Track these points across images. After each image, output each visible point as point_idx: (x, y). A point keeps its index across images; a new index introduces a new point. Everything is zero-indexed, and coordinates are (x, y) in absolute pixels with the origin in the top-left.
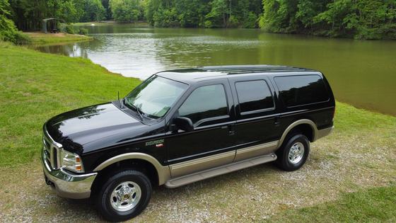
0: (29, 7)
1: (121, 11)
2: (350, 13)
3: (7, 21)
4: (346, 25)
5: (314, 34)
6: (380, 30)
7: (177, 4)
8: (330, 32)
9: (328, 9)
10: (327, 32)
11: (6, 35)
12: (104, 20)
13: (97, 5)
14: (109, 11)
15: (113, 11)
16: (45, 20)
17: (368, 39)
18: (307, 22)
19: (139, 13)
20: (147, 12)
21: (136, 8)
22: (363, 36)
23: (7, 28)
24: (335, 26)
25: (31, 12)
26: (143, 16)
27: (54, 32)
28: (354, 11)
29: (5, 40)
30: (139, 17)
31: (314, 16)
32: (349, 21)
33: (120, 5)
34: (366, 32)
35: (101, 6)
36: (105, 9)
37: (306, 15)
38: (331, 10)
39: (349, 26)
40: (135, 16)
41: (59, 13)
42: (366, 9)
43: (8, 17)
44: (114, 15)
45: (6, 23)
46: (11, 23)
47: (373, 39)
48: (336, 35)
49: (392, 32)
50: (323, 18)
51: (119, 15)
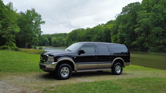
0: (21, 39)
1: (56, 42)
2: (145, 42)
3: (13, 43)
4: (144, 46)
5: (132, 50)
6: (158, 48)
7: (77, 39)
8: (138, 49)
9: (136, 40)
10: (137, 49)
11: (12, 48)
12: (49, 45)
13: (46, 40)
14: (51, 42)
15: (52, 42)
16: (27, 44)
17: (154, 51)
18: (129, 45)
19: (62, 43)
20: (65, 42)
21: (62, 41)
22: (151, 50)
23: (13, 46)
24: (140, 47)
25: (22, 41)
26: (64, 44)
27: (30, 48)
28: (146, 41)
29: (12, 50)
30: (62, 44)
31: (131, 43)
32: (145, 45)
33: (55, 40)
34: (153, 49)
35: (48, 40)
36: (49, 42)
37: (128, 42)
38: (138, 40)
39: (146, 46)
40: (61, 44)
41: (33, 41)
42: (151, 40)
43: (14, 42)
44: (53, 44)
45: (13, 44)
46: (14, 44)
47: (155, 51)
48: (141, 50)
49: (163, 49)
50: (135, 43)
51: (54, 44)
